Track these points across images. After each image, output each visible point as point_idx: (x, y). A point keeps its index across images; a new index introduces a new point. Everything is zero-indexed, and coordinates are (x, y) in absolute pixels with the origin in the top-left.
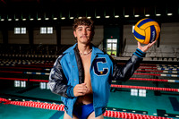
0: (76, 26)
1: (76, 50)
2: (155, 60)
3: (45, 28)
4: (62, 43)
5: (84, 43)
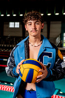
3: (13, 23)
4: (26, 36)
5: (34, 36)
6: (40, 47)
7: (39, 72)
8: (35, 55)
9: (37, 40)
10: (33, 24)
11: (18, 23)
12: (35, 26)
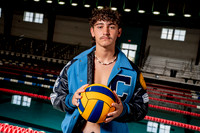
2: (190, 83)
3: (32, 14)
4: (54, 40)
5: (105, 47)
6: (112, 66)
7: (111, 107)
8: (103, 78)
9: (109, 53)
10: (105, 26)
11: (42, 16)
12: (108, 31)
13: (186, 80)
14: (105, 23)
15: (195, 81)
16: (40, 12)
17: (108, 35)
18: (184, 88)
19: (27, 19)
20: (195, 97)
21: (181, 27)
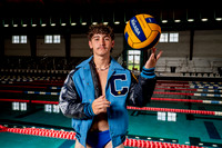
0: (92, 35)
1: (92, 64)
2: (187, 75)
3: (51, 37)
4: (72, 55)
5: (101, 55)
10: (101, 38)
11: (59, 37)
12: (104, 42)
13: (184, 73)
14: (101, 36)
15: (191, 74)
16: (57, 34)
17: (104, 45)
18: (183, 80)
19: (47, 42)
20: (193, 87)
21: (174, 31)
